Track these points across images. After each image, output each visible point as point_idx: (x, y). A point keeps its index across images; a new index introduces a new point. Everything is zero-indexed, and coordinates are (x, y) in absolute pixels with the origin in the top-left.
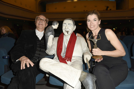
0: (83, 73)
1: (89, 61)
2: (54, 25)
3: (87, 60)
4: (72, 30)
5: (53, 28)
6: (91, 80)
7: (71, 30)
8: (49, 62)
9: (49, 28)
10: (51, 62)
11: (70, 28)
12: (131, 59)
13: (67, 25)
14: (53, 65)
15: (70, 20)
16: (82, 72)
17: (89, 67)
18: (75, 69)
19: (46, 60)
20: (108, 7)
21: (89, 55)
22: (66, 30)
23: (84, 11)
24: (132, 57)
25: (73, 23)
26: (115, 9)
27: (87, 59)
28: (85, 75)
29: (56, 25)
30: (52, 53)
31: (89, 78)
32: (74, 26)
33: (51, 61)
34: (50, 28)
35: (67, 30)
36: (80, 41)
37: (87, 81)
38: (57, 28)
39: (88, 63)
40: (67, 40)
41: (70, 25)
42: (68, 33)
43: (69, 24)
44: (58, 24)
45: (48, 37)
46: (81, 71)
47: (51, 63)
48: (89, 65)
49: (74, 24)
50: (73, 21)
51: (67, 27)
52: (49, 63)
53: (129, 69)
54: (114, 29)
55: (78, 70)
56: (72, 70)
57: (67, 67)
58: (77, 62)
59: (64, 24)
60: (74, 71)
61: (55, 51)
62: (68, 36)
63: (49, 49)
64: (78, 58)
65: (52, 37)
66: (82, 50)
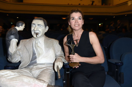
0: (50, 86)
1: (60, 69)
2: (18, 26)
3: (57, 69)
4: (43, 31)
5: (17, 30)
7: (42, 32)
8: (6, 76)
9: (11, 30)
11: (40, 30)
12: (108, 62)
13: (37, 25)
14: (12, 79)
15: (41, 19)
17: (59, 78)
18: (40, 83)
19: (3, 74)
20: (93, 2)
21: (60, 63)
22: (35, 31)
24: (109, 60)
25: (45, 24)
27: (58, 67)
29: (21, 26)
30: (17, 60)
32: (46, 27)
33: (9, 75)
34: (13, 30)
35: (37, 32)
36: (53, 45)
38: (22, 30)
39: (59, 72)
40: (36, 44)
41: (40, 26)
42: (37, 36)
43: (38, 25)
44: (24, 25)
45: (10, 41)
46: (47, 85)
47: (9, 77)
48: (59, 75)
49: (46, 24)
51: (36, 28)
52: (5, 78)
53: (106, 73)
55: (43, 84)
56: (35, 85)
57: (29, 81)
58: (46, 71)
59: (33, 25)
60: (38, 86)
61: (21, 58)
62: (37, 39)
63: (11, 56)
64: (49, 65)
65: (15, 41)
66: (55, 54)
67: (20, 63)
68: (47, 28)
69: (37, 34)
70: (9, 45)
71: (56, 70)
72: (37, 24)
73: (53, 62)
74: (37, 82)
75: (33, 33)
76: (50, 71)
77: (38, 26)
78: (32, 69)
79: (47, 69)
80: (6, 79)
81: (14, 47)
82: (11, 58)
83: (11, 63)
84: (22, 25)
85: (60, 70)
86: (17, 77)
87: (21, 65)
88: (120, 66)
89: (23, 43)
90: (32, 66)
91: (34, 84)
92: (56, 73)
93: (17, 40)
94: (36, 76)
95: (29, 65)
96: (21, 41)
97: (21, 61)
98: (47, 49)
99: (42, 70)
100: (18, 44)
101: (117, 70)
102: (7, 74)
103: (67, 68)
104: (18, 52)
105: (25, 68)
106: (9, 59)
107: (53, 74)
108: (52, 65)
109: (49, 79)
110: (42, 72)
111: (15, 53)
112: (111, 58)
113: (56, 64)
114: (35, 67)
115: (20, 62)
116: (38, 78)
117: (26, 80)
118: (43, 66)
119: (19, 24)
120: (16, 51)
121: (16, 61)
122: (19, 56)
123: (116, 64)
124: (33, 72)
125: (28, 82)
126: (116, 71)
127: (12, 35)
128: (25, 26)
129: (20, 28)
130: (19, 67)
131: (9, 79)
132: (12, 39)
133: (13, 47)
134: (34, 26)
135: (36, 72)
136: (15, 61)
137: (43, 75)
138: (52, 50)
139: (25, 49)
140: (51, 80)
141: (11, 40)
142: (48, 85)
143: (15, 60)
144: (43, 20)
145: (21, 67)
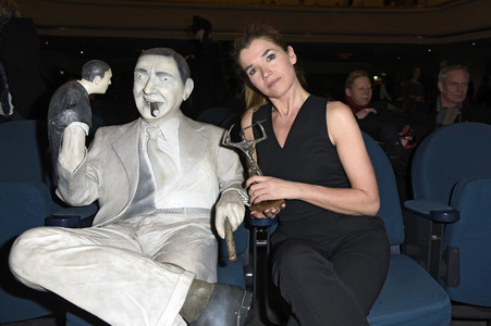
0: (199, 287)
1: (235, 228)
2: (90, 78)
3: (226, 229)
4: (175, 98)
5: (85, 91)
6: (227, 317)
7: (170, 98)
8: (52, 247)
9: (65, 93)
10: (61, 249)
11: (164, 91)
12: (404, 208)
13: (153, 76)
14: (72, 259)
15: (167, 55)
16: (192, 286)
17: (233, 258)
18: (167, 273)
19: (41, 240)
22: (146, 97)
24: (408, 204)
25: (180, 69)
27: (227, 222)
28: (203, 298)
29: (98, 78)
30: (86, 195)
31: (219, 306)
32: (184, 81)
34: (71, 92)
35: (154, 98)
36: (210, 145)
38: (104, 92)
39: (230, 237)
40: (151, 142)
41: (163, 78)
42: (155, 112)
43: (158, 74)
44: (108, 75)
45: (62, 130)
46: (190, 281)
47: (63, 252)
48: (231, 248)
49: (185, 71)
51: (150, 84)
52: (49, 255)
53: (395, 249)
55: (177, 276)
56: (151, 279)
57: (132, 267)
58: (186, 236)
59: (140, 74)
60: (162, 282)
61: (102, 189)
62: (155, 125)
63: (67, 182)
64: (197, 217)
65: (79, 130)
66: (218, 179)
67: (99, 208)
68: (190, 84)
69: (154, 107)
70: (60, 143)
71: (221, 233)
72: (153, 71)
73: (210, 207)
74: (156, 269)
75: (139, 102)
76: (199, 234)
77: (157, 80)
78: (138, 228)
79: (190, 230)
80: (53, 257)
81: (76, 152)
82: (68, 189)
83: (66, 205)
84: (102, 76)
85: (234, 233)
86: (88, 251)
87: (101, 213)
88: (446, 223)
89: (106, 137)
90: (136, 219)
91: (145, 276)
92: (220, 242)
93: (85, 128)
94: (152, 249)
95: (129, 215)
96: (100, 131)
97: (101, 201)
98: (190, 159)
99: (172, 231)
100: (89, 140)
101: (435, 237)
102: (55, 242)
103: (259, 228)
104: (89, 168)
105: (115, 223)
106: (61, 193)
107: (210, 247)
108: (208, 216)
109: (197, 264)
110: (173, 238)
111: (81, 171)
112: (415, 196)
113: (221, 213)
114: (148, 220)
115: (97, 204)
116: (160, 258)
117: (120, 261)
118: (177, 218)
119: (90, 70)
120: (85, 165)
121: (85, 200)
122: (95, 184)
123: (433, 217)
124: (143, 238)
125: (127, 270)
126: (433, 241)
127: (68, 108)
128: (112, 79)
129: (97, 84)
130: (94, 222)
131: (62, 258)
132: (70, 122)
133: (72, 151)
134: (144, 77)
135: (154, 239)
136: (81, 200)
137: (178, 248)
138: (208, 165)
139: (115, 160)
140: (203, 267)
141: (66, 126)
142: (195, 280)
143: (81, 196)
144: (175, 58)
145: (100, 221)
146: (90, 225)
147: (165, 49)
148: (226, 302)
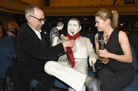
0: (88, 77)
2: (59, 26)
3: (92, 64)
8: (54, 66)
9: (54, 30)
11: (75, 29)
14: (58, 69)
15: (76, 20)
17: (95, 71)
18: (80, 74)
19: (51, 64)
20: (115, 1)
21: (94, 58)
22: (71, 30)
23: (90, 5)
25: (79, 24)
26: (124, 4)
32: (80, 27)
35: (73, 31)
37: (92, 87)
39: (93, 66)
41: (75, 26)
42: (74, 34)
43: (74, 25)
44: (63, 25)
45: (53, 39)
46: (86, 76)
48: (94, 68)
50: (79, 22)
54: (121, 24)
55: (83, 74)
56: (77, 75)
60: (79, 76)
64: (83, 60)
65: (56, 39)
66: (87, 51)
71: (91, 64)
72: (73, 24)
74: (78, 72)
79: (82, 63)
84: (62, 25)
93: (58, 38)
102: (54, 65)
105: (63, 61)
118: (78, 60)
128: (63, 27)
129: (60, 28)
131: (56, 68)
134: (70, 26)
145: (60, 60)
146: (57, 61)
147: (75, 19)
148: (96, 82)
